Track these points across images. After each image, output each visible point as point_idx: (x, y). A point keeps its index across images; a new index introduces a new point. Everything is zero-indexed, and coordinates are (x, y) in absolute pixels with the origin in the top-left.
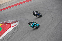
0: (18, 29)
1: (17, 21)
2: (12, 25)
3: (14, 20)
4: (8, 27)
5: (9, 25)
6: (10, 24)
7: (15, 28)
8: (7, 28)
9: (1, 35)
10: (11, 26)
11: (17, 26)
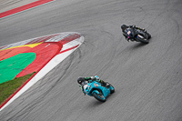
0: (80, 57)
1: (78, 37)
2: (65, 47)
3: (71, 33)
4: (54, 52)
5: (57, 47)
6: (60, 44)
7: (72, 55)
8: (52, 55)
9: (36, 73)
10: (63, 49)
11: (78, 49)
